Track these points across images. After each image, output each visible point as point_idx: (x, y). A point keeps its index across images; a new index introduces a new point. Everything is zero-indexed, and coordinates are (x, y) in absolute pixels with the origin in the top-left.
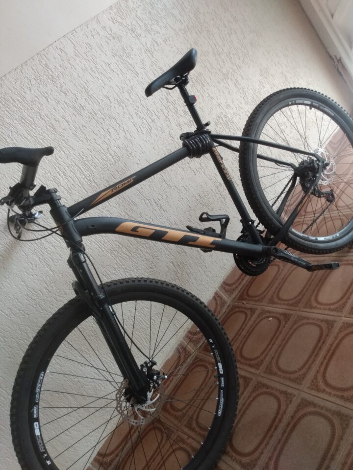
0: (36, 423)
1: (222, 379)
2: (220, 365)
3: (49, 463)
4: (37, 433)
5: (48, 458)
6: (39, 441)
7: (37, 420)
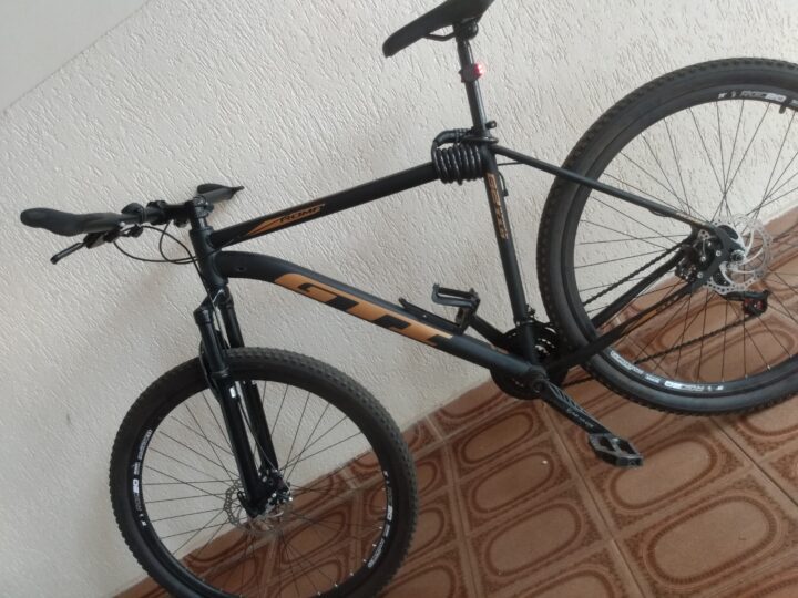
0: (135, 481)
1: (388, 527)
2: (390, 509)
3: (144, 523)
4: (136, 490)
5: (146, 518)
6: (137, 499)
7: (139, 477)
